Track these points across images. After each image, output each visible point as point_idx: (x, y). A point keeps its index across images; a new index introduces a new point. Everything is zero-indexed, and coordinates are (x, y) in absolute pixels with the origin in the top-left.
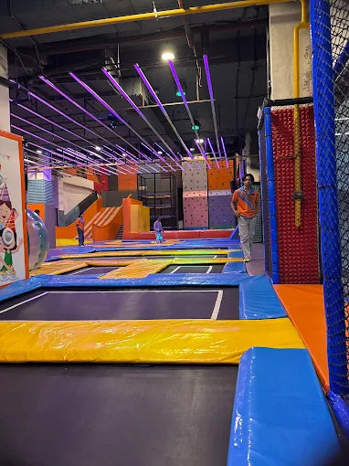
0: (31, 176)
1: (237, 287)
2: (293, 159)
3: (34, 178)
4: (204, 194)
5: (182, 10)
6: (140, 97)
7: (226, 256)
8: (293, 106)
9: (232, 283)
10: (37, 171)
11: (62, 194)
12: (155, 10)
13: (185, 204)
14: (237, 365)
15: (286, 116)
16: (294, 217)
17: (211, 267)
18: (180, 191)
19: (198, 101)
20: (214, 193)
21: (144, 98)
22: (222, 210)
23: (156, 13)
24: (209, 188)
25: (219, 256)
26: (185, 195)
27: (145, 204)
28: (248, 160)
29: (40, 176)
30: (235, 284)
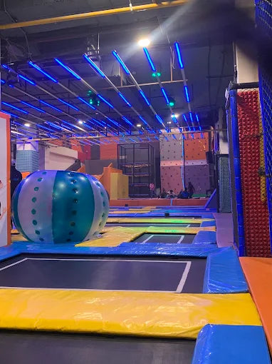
0: (20, 147)
1: (205, 258)
2: (258, 137)
3: (22, 149)
4: (181, 163)
5: (155, 5)
6: (119, 78)
7: (198, 225)
8: (258, 89)
9: (200, 254)
10: (24, 142)
11: (48, 162)
12: (131, 5)
13: (162, 173)
14: (195, 340)
15: (251, 97)
16: (260, 192)
17: (183, 236)
18: (158, 160)
19: (172, 81)
20: (190, 163)
21: (123, 79)
22: (198, 179)
23: (131, 8)
24: (185, 158)
25: (193, 225)
26: (162, 164)
27: (125, 172)
28: (221, 134)
29: (28, 147)
30: (203, 255)
